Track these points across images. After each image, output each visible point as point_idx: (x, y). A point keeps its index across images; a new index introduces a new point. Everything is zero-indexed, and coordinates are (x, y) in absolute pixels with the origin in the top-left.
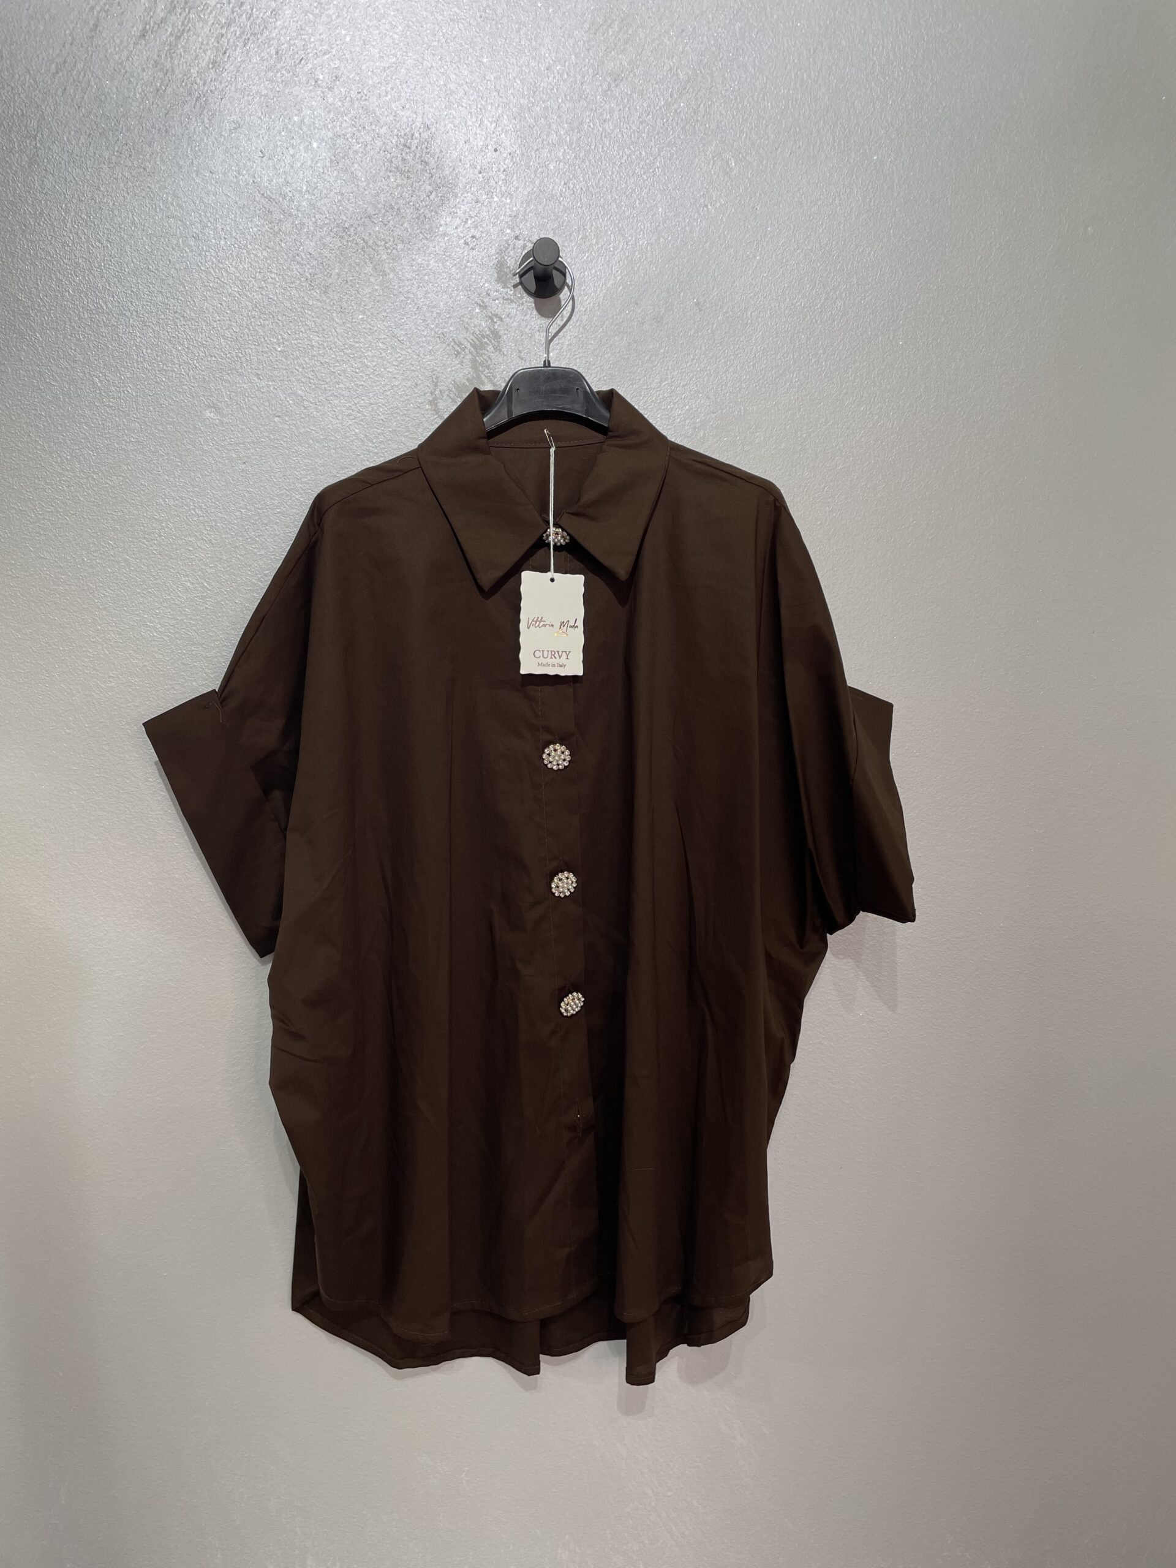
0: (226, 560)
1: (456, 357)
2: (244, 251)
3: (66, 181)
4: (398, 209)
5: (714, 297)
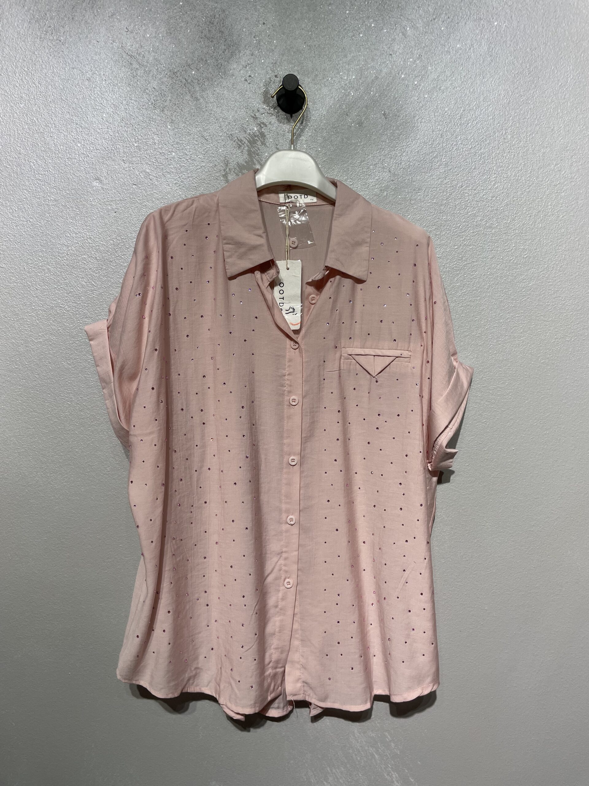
0: (104, 269)
1: (239, 149)
2: (116, 87)
3: (16, 49)
4: (206, 60)
5: (394, 110)
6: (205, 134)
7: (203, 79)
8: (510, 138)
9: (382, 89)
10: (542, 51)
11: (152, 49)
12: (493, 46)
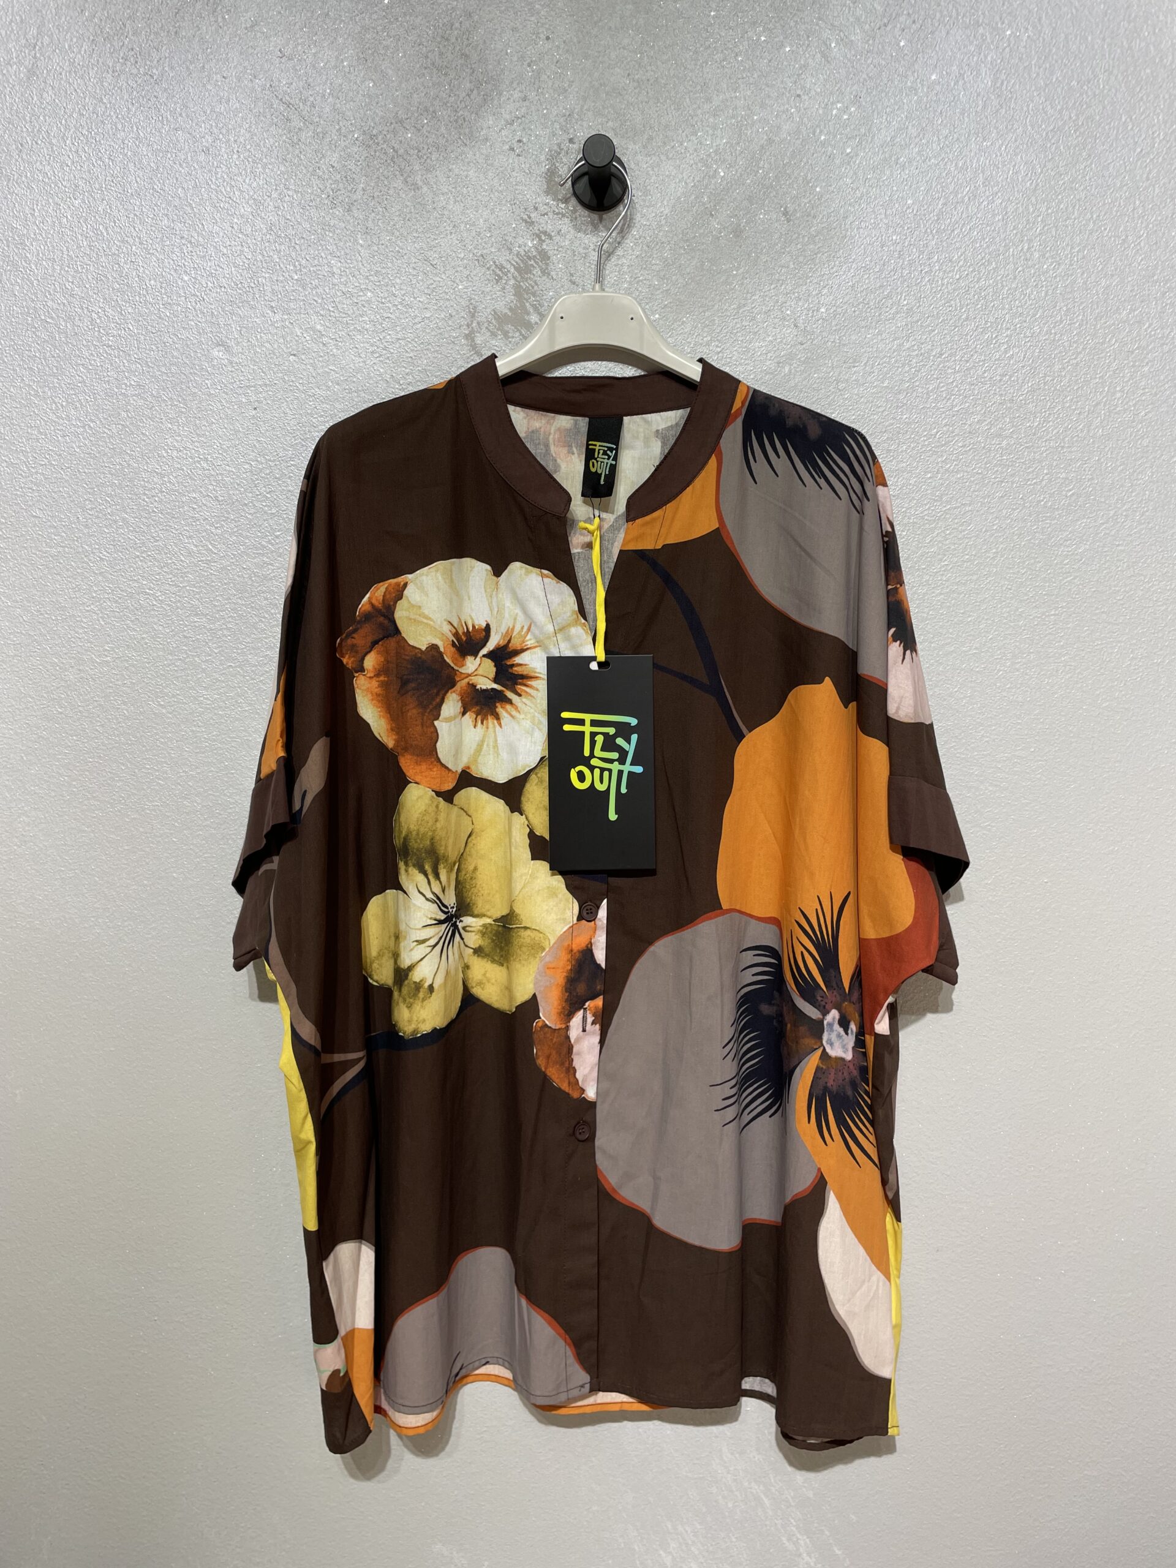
0: (232, 520)
2: (260, 166)
4: (434, 112)
5: (805, 204)
6: (433, 255)
7: (428, 148)
8: (1039, 258)
9: (782, 163)
10: (1101, 86)
11: (328, 91)
12: (1003, 77)
